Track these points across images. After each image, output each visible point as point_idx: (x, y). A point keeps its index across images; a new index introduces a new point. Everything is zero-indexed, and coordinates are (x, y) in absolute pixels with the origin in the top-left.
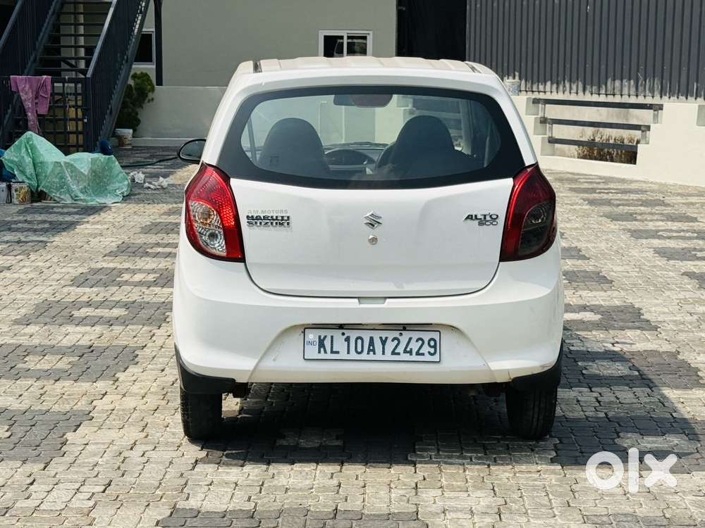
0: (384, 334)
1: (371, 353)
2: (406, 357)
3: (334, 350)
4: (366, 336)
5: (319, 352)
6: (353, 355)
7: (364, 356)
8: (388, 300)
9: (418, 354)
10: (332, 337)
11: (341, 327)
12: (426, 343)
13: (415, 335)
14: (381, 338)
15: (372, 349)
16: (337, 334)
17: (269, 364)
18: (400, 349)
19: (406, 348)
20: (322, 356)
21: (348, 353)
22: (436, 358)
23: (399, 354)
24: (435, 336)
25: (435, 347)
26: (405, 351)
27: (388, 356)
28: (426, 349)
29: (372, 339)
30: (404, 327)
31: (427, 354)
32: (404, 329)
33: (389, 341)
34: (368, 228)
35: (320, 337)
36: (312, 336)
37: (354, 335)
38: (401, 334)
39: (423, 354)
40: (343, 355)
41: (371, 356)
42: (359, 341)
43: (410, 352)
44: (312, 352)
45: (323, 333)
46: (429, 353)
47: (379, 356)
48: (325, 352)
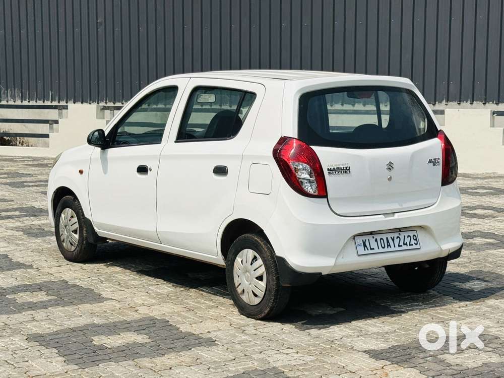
0: (392, 235)
1: (389, 247)
4: (384, 237)
5: (365, 250)
6: (381, 250)
7: (386, 249)
10: (369, 240)
11: (371, 233)
14: (391, 238)
15: (389, 246)
16: (370, 237)
17: (341, 261)
18: (401, 243)
21: (379, 248)
22: (418, 246)
23: (401, 246)
25: (416, 240)
26: (404, 244)
27: (397, 248)
29: (387, 238)
30: (400, 230)
31: (414, 244)
32: (400, 231)
33: (395, 239)
35: (363, 241)
36: (359, 240)
37: (378, 237)
38: (400, 234)
40: (376, 250)
41: (389, 249)
42: (382, 241)
44: (361, 250)
45: (364, 238)
47: (393, 249)
48: (368, 250)
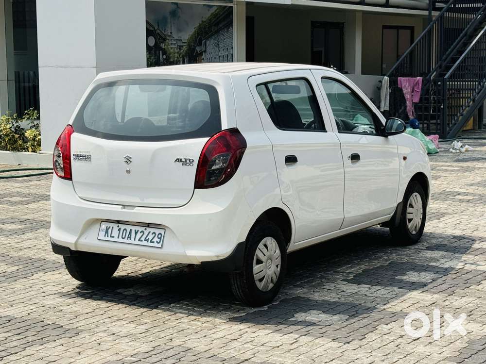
0: (137, 228)
1: (129, 239)
2: (145, 243)
3: (112, 235)
5: (105, 236)
7: (125, 241)
8: (137, 208)
9: (151, 242)
11: (118, 222)
12: (157, 236)
13: (152, 230)
14: (135, 230)
15: (129, 237)
18: (143, 238)
19: (146, 237)
20: (106, 238)
22: (159, 245)
23: (142, 241)
24: (162, 232)
25: (160, 238)
26: (145, 240)
27: (137, 242)
28: (156, 239)
29: (131, 230)
30: (148, 225)
31: (155, 242)
32: (148, 226)
33: (139, 232)
34: (125, 164)
35: (107, 227)
36: (104, 226)
38: (146, 229)
39: (154, 242)
41: (129, 241)
42: (125, 231)
43: (147, 241)
45: (109, 225)
46: (157, 241)
47: (132, 241)
48: (108, 236)
